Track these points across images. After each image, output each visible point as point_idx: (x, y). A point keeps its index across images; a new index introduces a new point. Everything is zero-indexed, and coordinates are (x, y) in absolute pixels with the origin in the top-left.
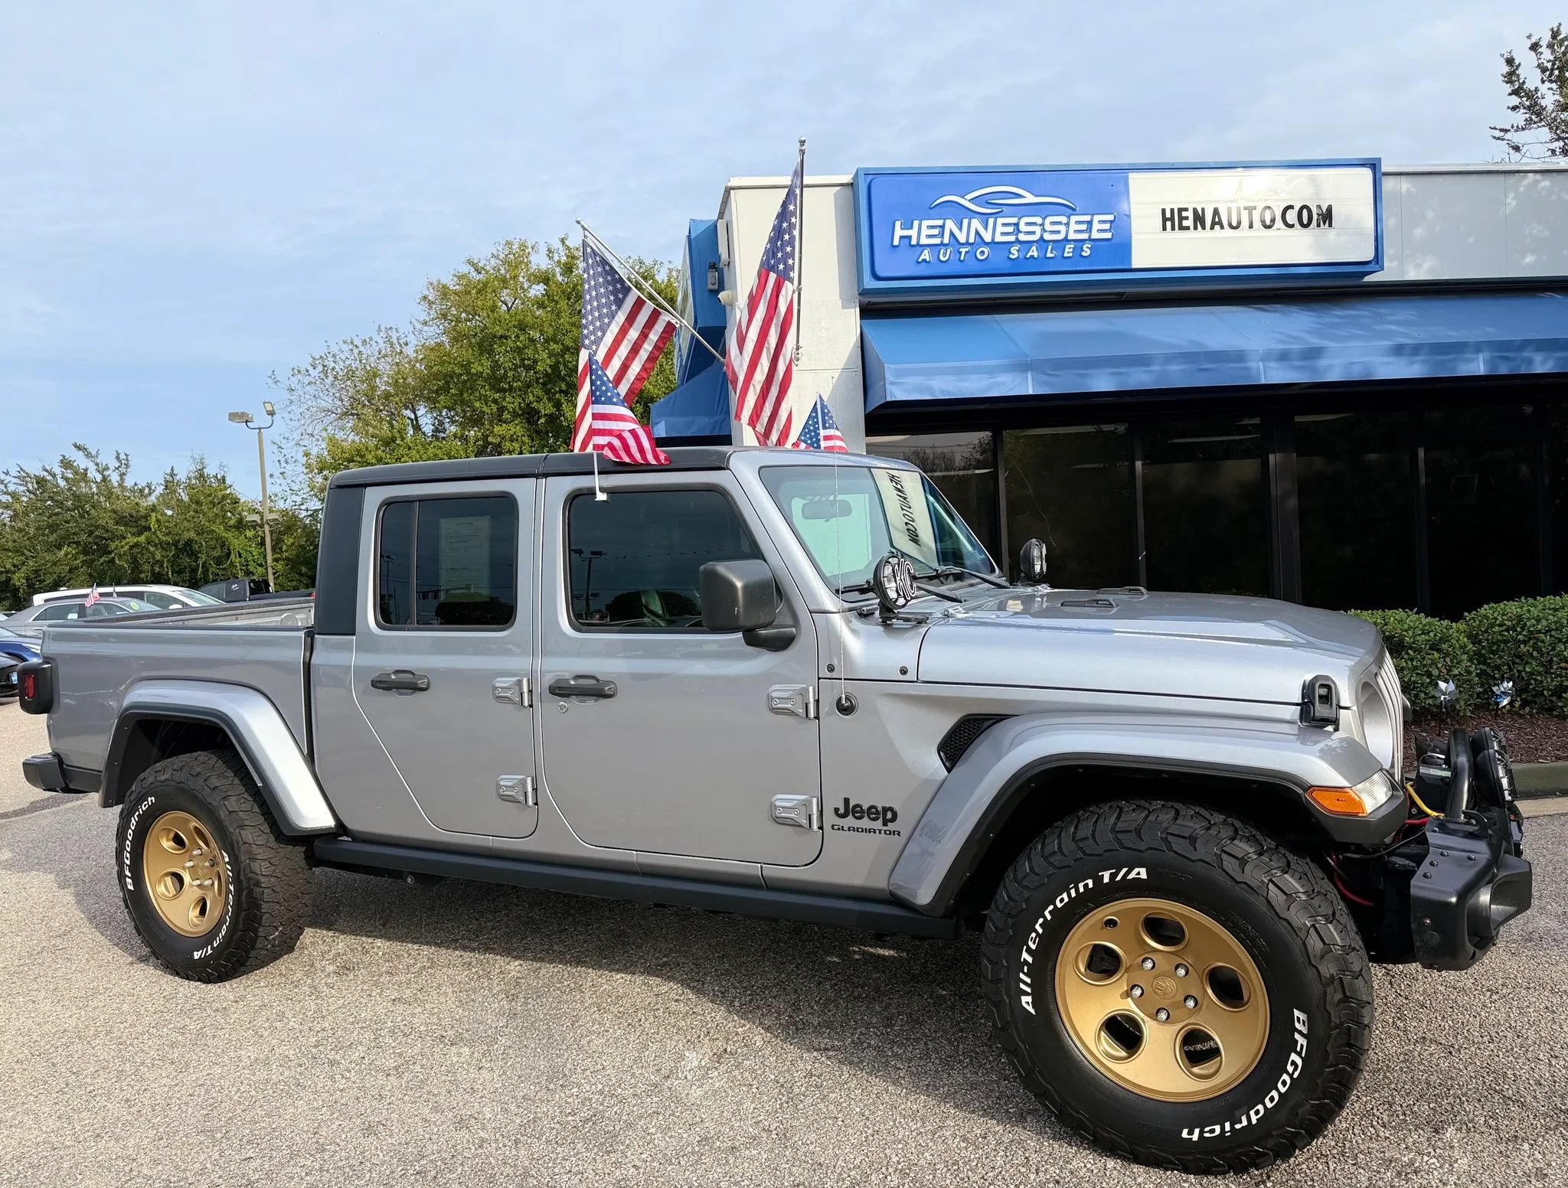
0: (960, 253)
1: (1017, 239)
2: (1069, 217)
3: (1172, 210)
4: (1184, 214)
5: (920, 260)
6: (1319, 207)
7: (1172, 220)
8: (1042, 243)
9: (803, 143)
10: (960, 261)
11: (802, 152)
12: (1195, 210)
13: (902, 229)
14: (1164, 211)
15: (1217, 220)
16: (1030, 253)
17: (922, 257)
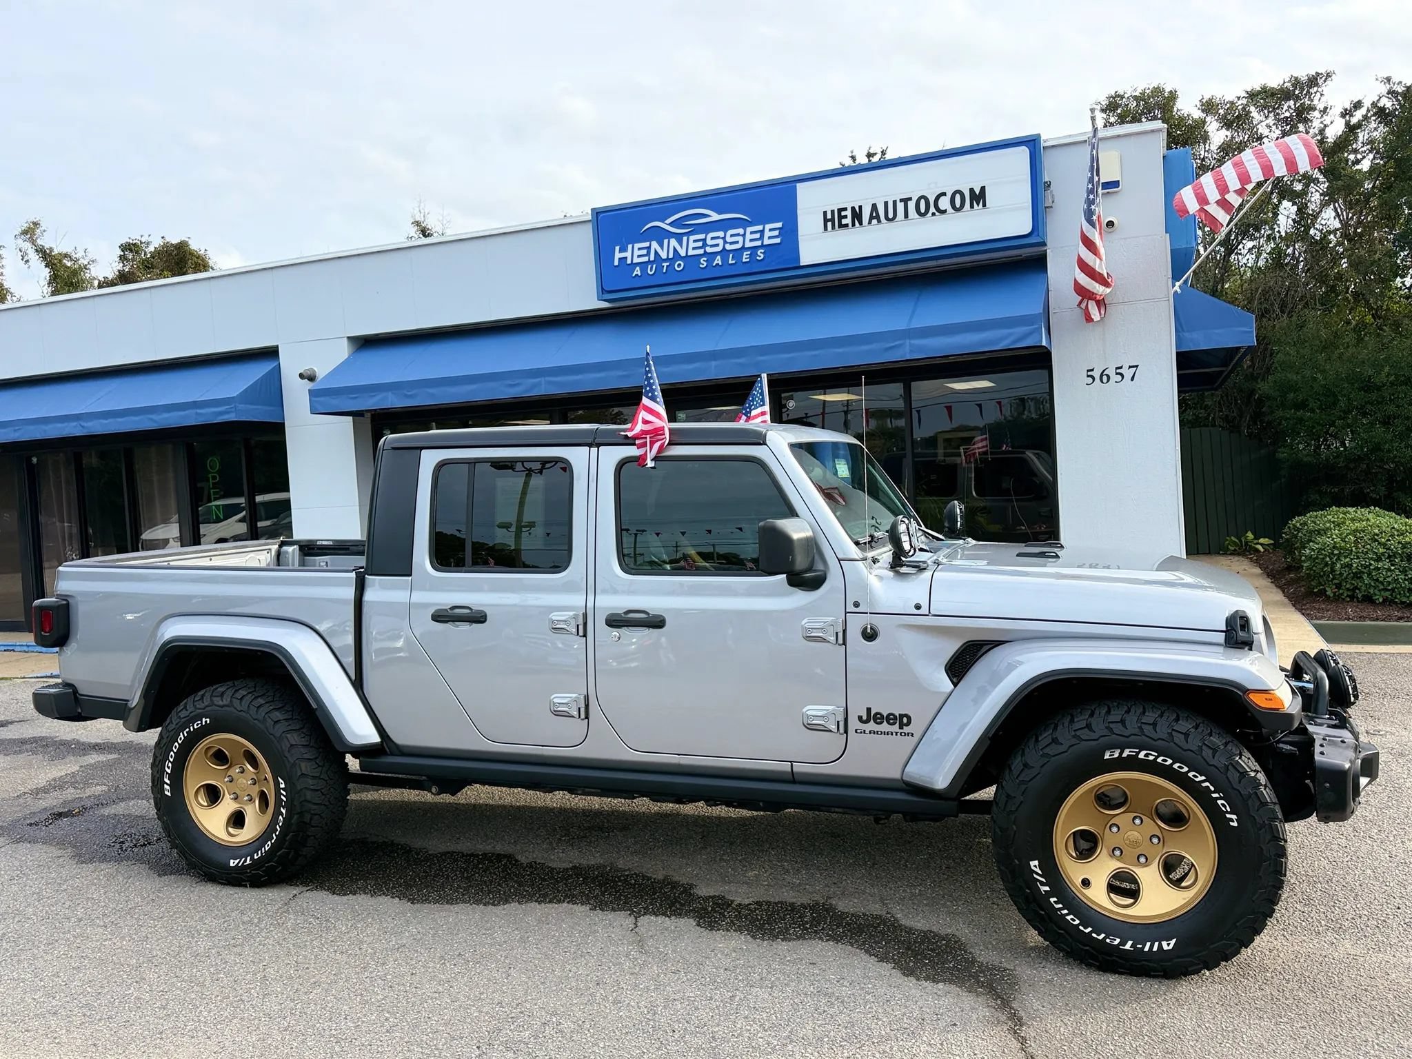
0: (664, 267)
1: (705, 251)
2: (745, 229)
3: (833, 212)
4: (843, 213)
5: (633, 275)
6: (972, 190)
7: (835, 220)
8: (724, 252)
10: (664, 273)
12: (853, 209)
13: (620, 252)
14: (825, 213)
15: (874, 215)
16: (716, 262)
17: (635, 273)
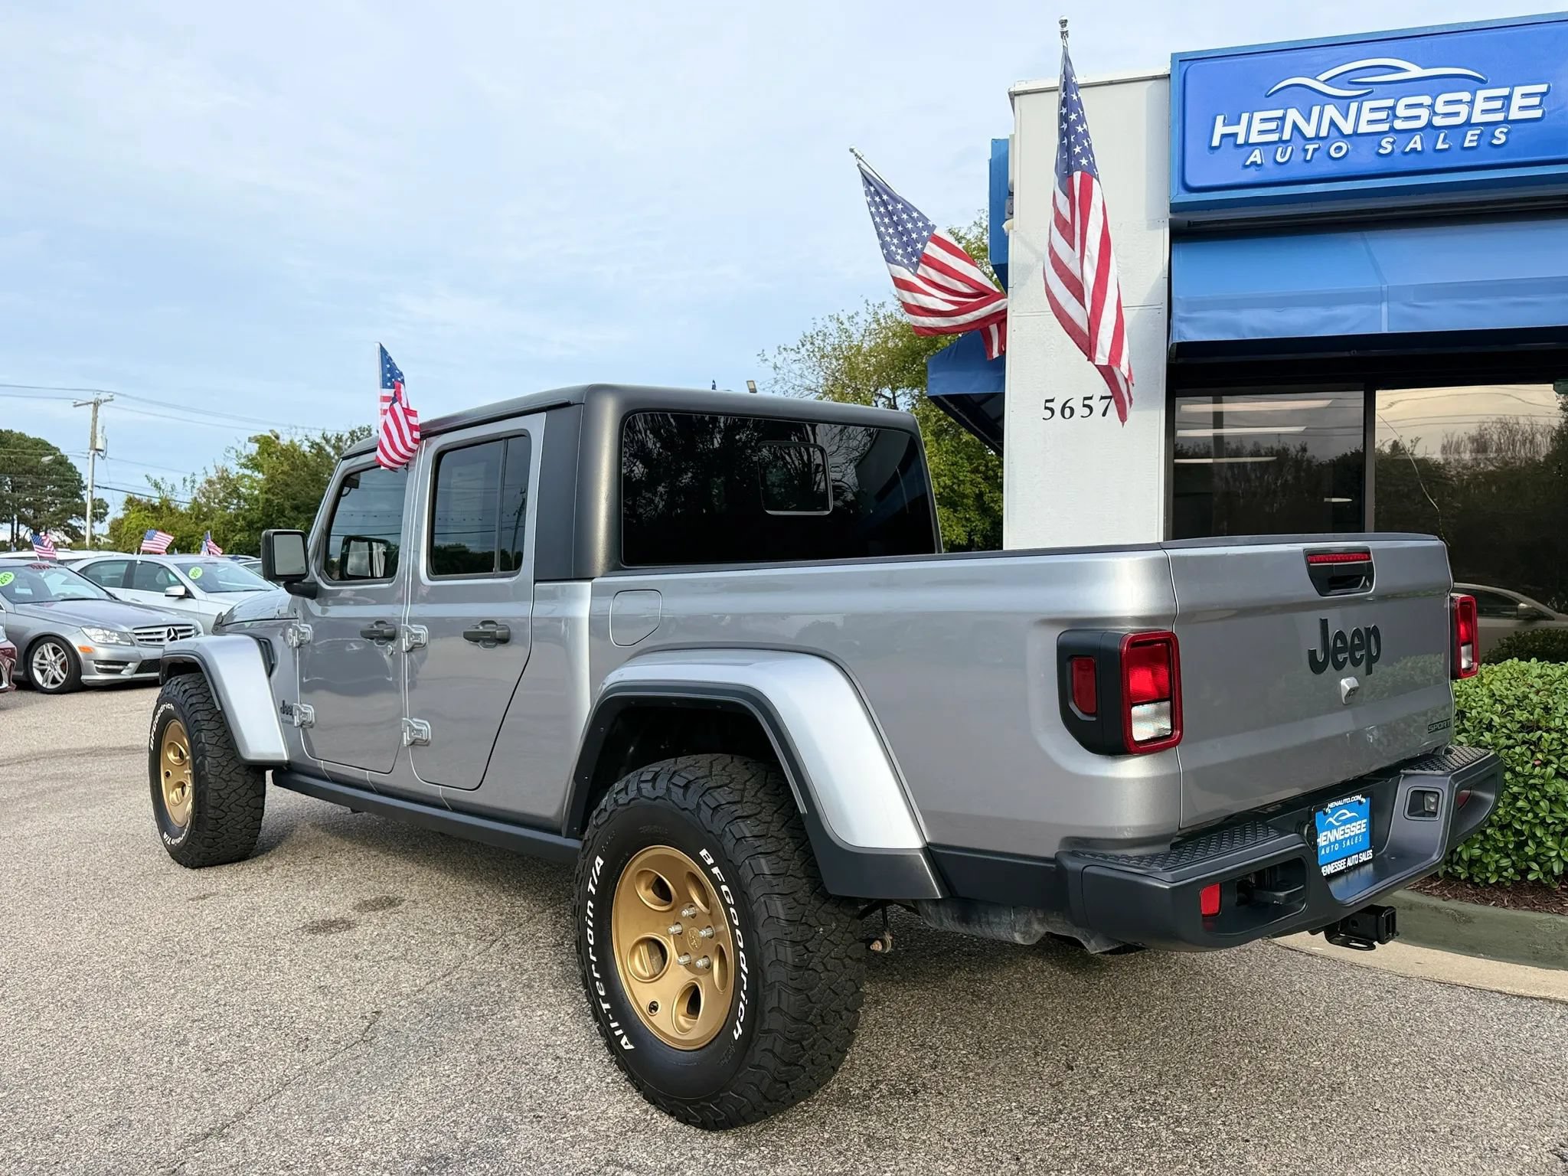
0: (1306, 151)
2: (1474, 94)
5: (1248, 163)
8: (1429, 130)
9: (1064, 23)
10: (1308, 161)
11: (1064, 34)
13: (1225, 125)
16: (1411, 145)
17: (1252, 159)
